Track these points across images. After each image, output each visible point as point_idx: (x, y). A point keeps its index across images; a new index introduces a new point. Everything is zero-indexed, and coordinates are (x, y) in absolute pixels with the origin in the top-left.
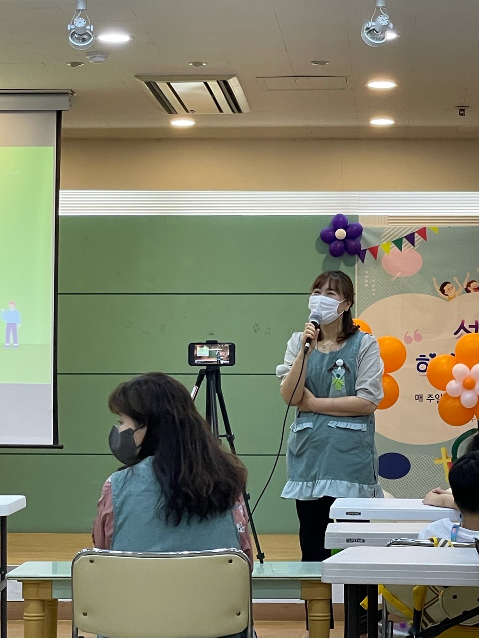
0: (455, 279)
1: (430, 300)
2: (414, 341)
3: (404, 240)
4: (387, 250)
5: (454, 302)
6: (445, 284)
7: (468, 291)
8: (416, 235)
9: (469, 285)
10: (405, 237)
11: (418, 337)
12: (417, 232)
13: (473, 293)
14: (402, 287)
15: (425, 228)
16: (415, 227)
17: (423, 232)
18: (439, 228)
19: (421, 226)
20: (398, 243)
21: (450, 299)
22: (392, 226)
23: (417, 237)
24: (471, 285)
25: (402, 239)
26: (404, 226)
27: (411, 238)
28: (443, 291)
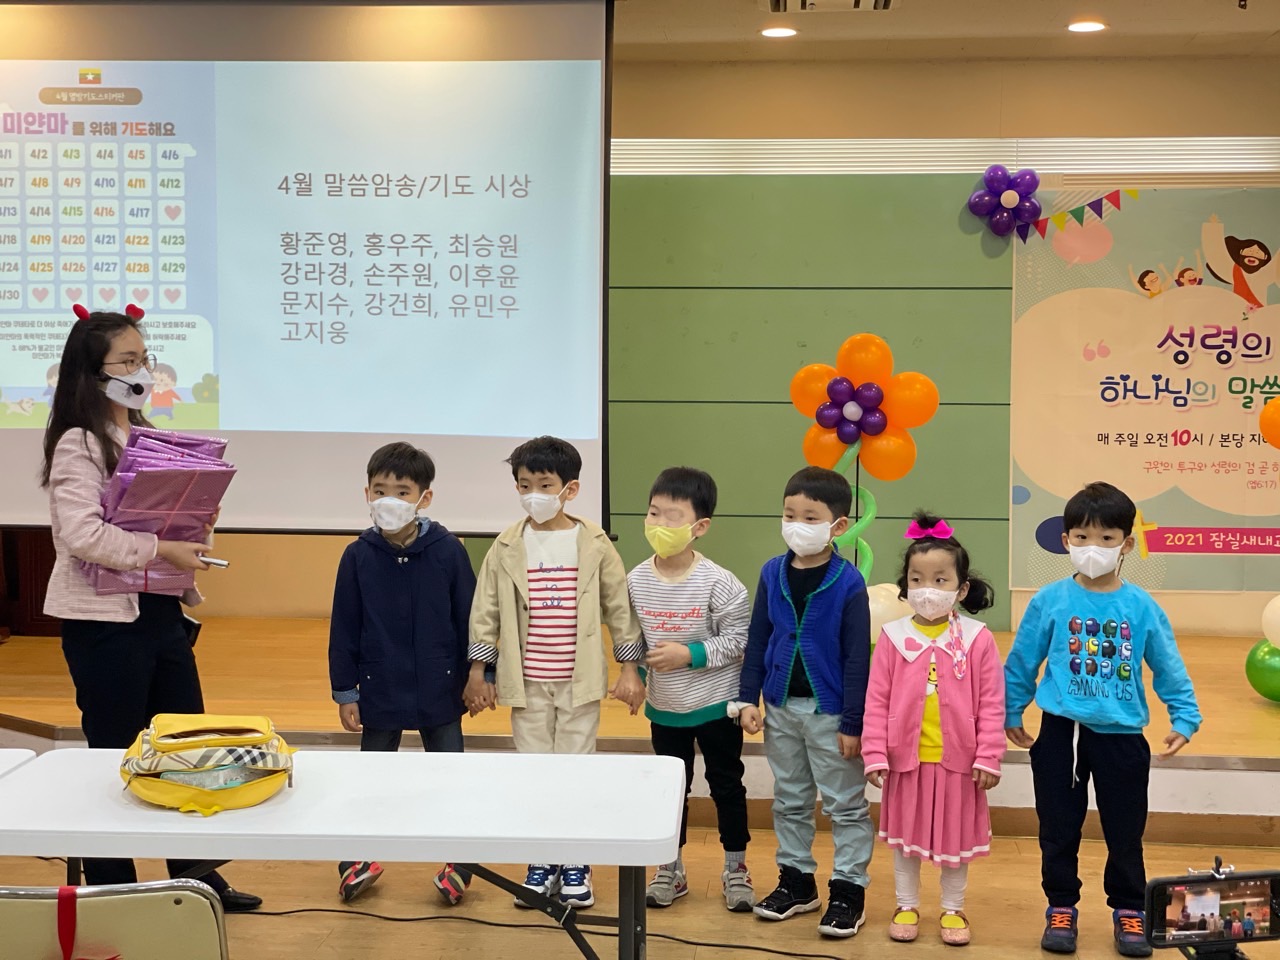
0: (1162, 266)
1: (1123, 297)
2: (1097, 357)
3: (1087, 209)
4: (1060, 223)
6: (1147, 273)
7: (1180, 284)
8: (1105, 201)
9: (1181, 275)
10: (1089, 205)
11: (1104, 352)
12: (1107, 197)
13: (1188, 287)
14: (1081, 280)
15: (1117, 192)
16: (1102, 191)
17: (1114, 198)
18: (1140, 191)
19: (1113, 188)
20: (1078, 214)
21: (1153, 296)
22: (1069, 188)
23: (1107, 205)
24: (1186, 275)
25: (1083, 207)
26: (1086, 188)
27: (1097, 206)
28: (1142, 283)
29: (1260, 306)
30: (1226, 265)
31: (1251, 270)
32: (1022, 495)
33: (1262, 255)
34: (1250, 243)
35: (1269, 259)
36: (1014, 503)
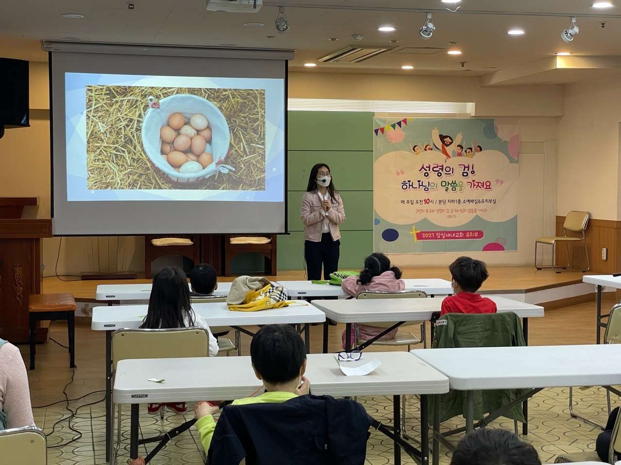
0: (420, 144)
1: (409, 154)
2: (400, 174)
3: (396, 124)
4: (389, 129)
5: (419, 155)
6: (415, 146)
7: (426, 150)
8: (402, 122)
9: (426, 147)
10: (397, 123)
11: (402, 173)
13: (428, 151)
14: (395, 148)
15: (406, 119)
16: (402, 118)
17: (405, 121)
18: (413, 119)
19: (404, 118)
20: (393, 126)
21: (417, 154)
22: (391, 117)
23: (403, 123)
24: (427, 147)
25: (395, 124)
26: (396, 118)
27: (399, 124)
28: (414, 150)
29: (450, 157)
30: (439, 144)
31: (447, 145)
32: (377, 222)
33: (450, 141)
34: (447, 137)
35: (453, 142)
36: (375, 224)
